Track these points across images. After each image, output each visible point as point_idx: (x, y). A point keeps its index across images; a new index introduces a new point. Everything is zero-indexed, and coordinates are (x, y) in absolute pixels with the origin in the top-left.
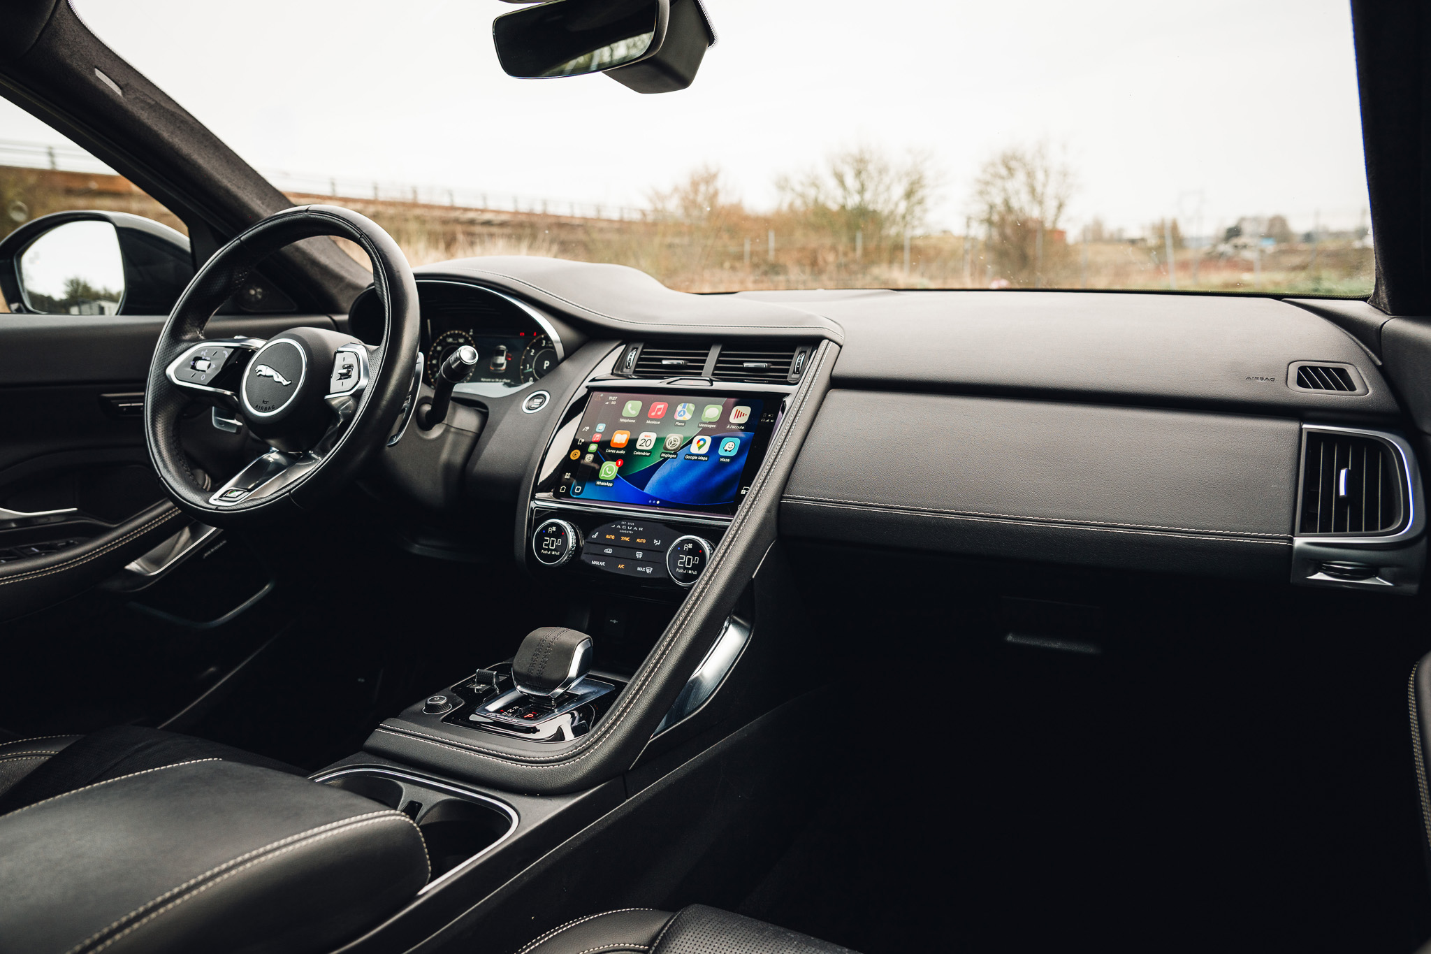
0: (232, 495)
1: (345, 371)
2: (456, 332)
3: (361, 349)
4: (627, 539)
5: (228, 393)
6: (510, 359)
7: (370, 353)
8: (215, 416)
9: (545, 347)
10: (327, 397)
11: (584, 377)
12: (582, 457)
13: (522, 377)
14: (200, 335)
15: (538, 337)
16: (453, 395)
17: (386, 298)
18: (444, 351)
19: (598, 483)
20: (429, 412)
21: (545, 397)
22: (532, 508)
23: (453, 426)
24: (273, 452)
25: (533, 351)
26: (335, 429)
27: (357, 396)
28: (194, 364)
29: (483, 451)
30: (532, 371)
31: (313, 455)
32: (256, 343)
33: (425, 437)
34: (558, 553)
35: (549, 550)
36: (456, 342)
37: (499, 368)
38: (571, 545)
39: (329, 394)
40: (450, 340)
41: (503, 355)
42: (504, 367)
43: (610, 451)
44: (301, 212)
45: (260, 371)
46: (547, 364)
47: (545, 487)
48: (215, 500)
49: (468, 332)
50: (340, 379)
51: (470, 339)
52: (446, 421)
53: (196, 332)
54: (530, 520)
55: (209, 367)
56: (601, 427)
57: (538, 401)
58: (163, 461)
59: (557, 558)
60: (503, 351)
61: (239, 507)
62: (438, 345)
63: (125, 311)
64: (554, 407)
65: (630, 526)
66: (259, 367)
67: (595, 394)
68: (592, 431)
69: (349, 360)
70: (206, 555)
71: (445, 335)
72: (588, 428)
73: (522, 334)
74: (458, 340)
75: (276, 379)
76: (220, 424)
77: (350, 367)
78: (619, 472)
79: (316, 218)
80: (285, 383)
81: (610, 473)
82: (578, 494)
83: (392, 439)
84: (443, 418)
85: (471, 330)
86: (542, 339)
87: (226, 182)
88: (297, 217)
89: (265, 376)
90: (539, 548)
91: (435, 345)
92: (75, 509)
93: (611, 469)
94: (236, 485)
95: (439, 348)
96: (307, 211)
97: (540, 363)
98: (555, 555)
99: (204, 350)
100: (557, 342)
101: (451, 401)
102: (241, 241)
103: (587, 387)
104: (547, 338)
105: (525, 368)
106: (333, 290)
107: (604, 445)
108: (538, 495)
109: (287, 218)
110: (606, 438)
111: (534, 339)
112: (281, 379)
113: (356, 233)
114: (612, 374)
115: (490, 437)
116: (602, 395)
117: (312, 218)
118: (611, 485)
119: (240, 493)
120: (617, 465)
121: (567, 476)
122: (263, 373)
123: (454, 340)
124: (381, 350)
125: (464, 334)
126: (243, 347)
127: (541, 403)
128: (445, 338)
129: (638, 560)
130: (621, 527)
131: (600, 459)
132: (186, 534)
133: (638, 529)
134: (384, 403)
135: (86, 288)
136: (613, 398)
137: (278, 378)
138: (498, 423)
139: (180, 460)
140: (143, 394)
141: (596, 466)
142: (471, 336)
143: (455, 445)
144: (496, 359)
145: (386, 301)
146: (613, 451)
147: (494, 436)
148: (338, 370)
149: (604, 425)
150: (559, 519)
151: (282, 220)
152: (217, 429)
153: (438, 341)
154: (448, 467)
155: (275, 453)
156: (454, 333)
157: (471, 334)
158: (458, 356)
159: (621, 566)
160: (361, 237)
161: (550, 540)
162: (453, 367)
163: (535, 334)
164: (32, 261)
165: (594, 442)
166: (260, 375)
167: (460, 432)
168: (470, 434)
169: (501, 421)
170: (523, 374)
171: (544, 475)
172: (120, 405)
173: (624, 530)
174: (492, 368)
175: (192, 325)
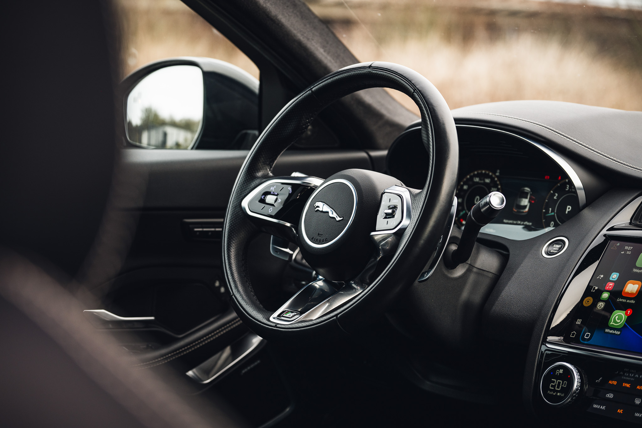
0: (287, 315)
1: (390, 211)
2: (484, 172)
3: (405, 192)
4: (628, 385)
5: (288, 225)
6: (533, 202)
7: (413, 196)
8: (272, 244)
9: (569, 192)
10: (373, 233)
11: (603, 225)
12: (594, 304)
13: (544, 221)
14: (270, 172)
15: (563, 181)
16: (479, 236)
17: (431, 147)
18: (470, 190)
19: (607, 330)
20: (455, 251)
21: (564, 242)
22: (542, 352)
23: (476, 266)
24: (320, 280)
25: (557, 194)
26: (375, 262)
27: (400, 234)
28: (264, 197)
29: (501, 293)
30: (554, 215)
31: (353, 285)
32: (315, 181)
33: (449, 275)
34: (563, 395)
35: (554, 391)
36: (482, 182)
37: (522, 211)
38: (575, 387)
39: (375, 231)
40: (477, 180)
41: (526, 198)
42: (527, 210)
43: (621, 300)
44: (364, 67)
45: (318, 207)
46: (569, 209)
47: (557, 331)
48: (274, 318)
49: (494, 173)
50: (385, 218)
51: (496, 179)
52: (469, 262)
53: (267, 169)
54: (540, 363)
55: (275, 201)
56: (615, 276)
57: (558, 246)
58: (234, 281)
59: (561, 399)
60: (527, 193)
61: (294, 326)
62: (465, 183)
63: (201, 145)
64: (572, 254)
65: (632, 373)
66: (318, 204)
67: (613, 242)
68: (607, 279)
69: (395, 201)
70: (243, 372)
71: (472, 174)
72: (602, 276)
73: (547, 177)
74: (484, 180)
75: (331, 215)
76: (276, 252)
77: (394, 208)
78: (627, 321)
79: (378, 74)
80: (338, 219)
81: (619, 321)
82: (588, 340)
83: (423, 276)
84: (467, 259)
85: (498, 171)
86: (566, 183)
87: (300, 37)
88: (361, 72)
89: (322, 212)
90: (545, 388)
91: (462, 183)
92: (152, 318)
93: (620, 318)
94: (290, 307)
95: (465, 187)
96: (370, 67)
97: (562, 208)
98: (560, 396)
99: (273, 186)
100: (580, 189)
101: (476, 242)
102: (312, 91)
103: (605, 235)
104: (571, 183)
105: (547, 212)
106: (373, 126)
107: (617, 293)
108: (550, 338)
109: (353, 73)
110: (618, 289)
111: (558, 183)
112: (334, 215)
113: (410, 88)
114: (630, 223)
115: (509, 279)
116: (618, 244)
117: (373, 73)
118: (618, 333)
119: (293, 314)
120: (626, 314)
121: (579, 322)
122: (320, 209)
123: (480, 180)
124: (423, 194)
125: (491, 174)
126: (305, 184)
127: (560, 248)
128: (472, 178)
129: (637, 405)
130: (624, 374)
131: (611, 306)
132: (227, 351)
133: (639, 376)
134: (422, 242)
135: (156, 116)
136: (629, 248)
137: (333, 214)
138: (517, 266)
139: (247, 282)
140: (222, 220)
141: (607, 314)
142: (497, 177)
143: (476, 285)
144: (520, 201)
145: (431, 150)
146: (624, 300)
147: (513, 279)
148: (384, 210)
149: (618, 274)
150: (567, 363)
151: (348, 74)
152: (273, 256)
153: (465, 179)
154: (467, 305)
155: (321, 281)
156: (482, 173)
157: (498, 174)
158: (488, 201)
159: (620, 411)
160: (414, 92)
161: (556, 382)
162: (482, 210)
163: (560, 178)
164: (135, 100)
165: (607, 291)
166: (318, 210)
167: (481, 272)
168: (490, 275)
169: (520, 264)
170: (546, 218)
171: (557, 321)
172: (196, 230)
173: (626, 376)
174: (515, 210)
175: (265, 163)
